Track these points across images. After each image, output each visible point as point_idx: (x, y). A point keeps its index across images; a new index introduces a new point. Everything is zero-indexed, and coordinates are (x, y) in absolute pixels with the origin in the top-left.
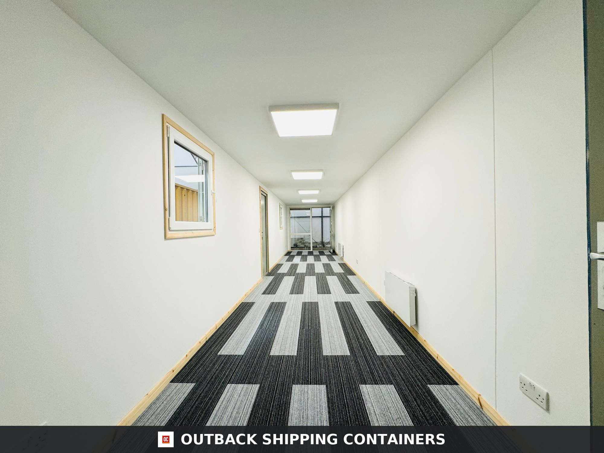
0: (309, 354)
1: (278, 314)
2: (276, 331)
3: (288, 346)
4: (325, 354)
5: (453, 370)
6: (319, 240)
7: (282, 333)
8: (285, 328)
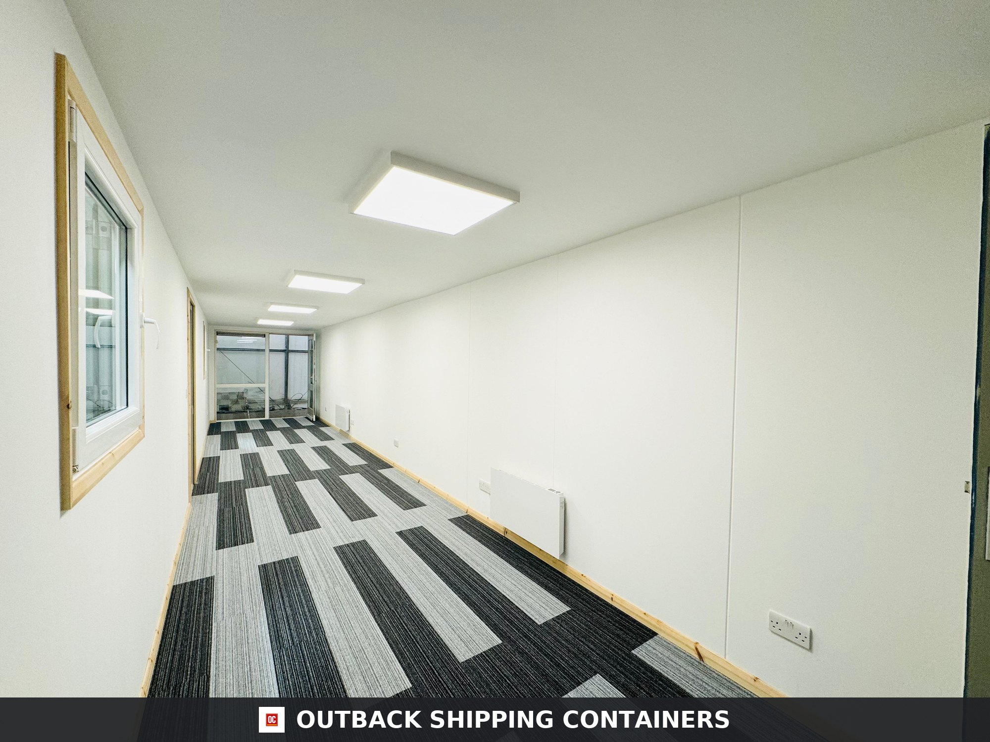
0: (434, 673)
1: (298, 595)
2: (322, 641)
3: (377, 669)
4: (461, 659)
5: (645, 614)
6: (279, 396)
7: (343, 643)
8: (339, 625)
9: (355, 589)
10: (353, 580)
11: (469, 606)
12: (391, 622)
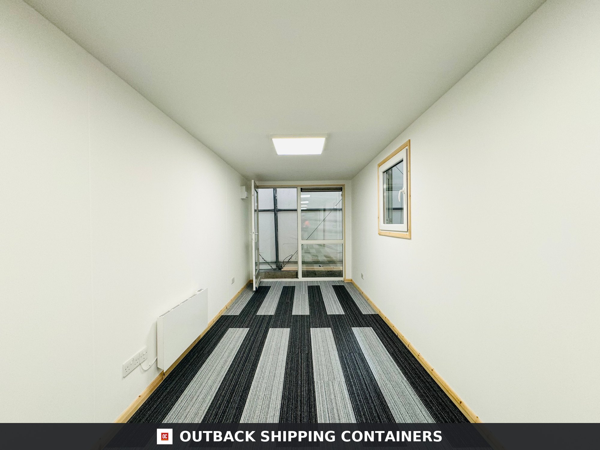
9: (315, 374)
10: (313, 383)
11: (264, 343)
12: (305, 347)
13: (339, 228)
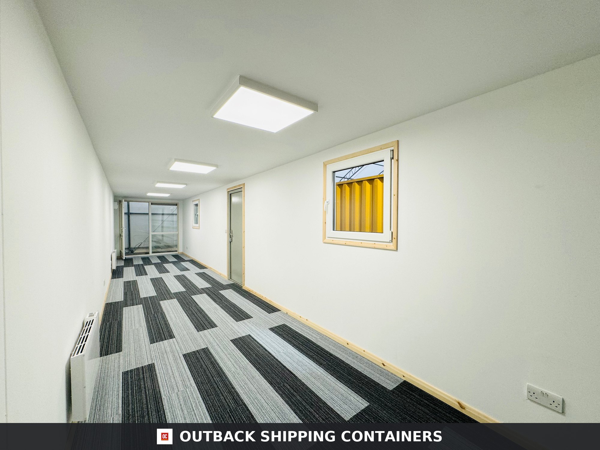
13: (175, 226)
